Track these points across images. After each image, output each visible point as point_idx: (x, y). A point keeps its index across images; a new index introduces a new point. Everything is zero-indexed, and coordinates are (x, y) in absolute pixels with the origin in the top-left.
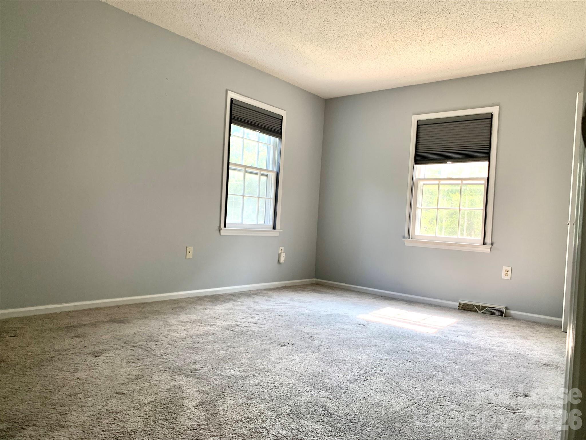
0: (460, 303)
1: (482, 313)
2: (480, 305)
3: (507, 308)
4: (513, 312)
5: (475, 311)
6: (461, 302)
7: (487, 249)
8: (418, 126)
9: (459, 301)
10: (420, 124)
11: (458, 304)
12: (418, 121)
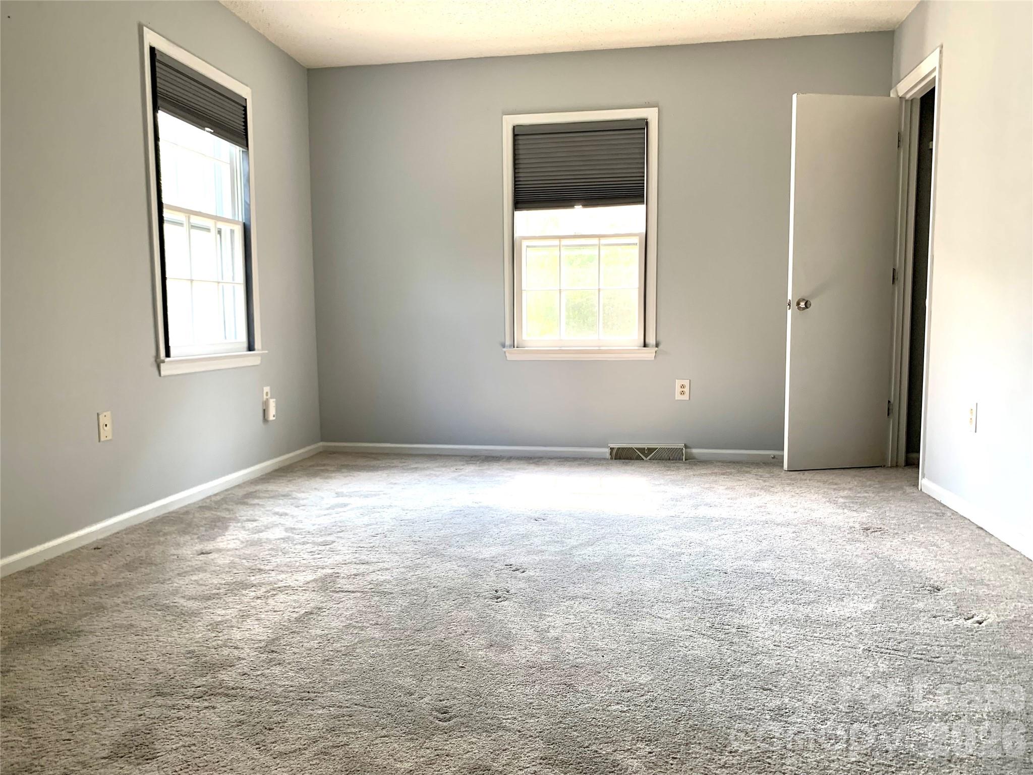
0: (612, 449)
1: (650, 459)
2: (646, 446)
3: (686, 447)
4: (695, 451)
5: (639, 458)
6: (612, 446)
7: (649, 354)
8: (515, 136)
9: (609, 445)
10: (518, 134)
11: (608, 450)
12: (514, 127)
